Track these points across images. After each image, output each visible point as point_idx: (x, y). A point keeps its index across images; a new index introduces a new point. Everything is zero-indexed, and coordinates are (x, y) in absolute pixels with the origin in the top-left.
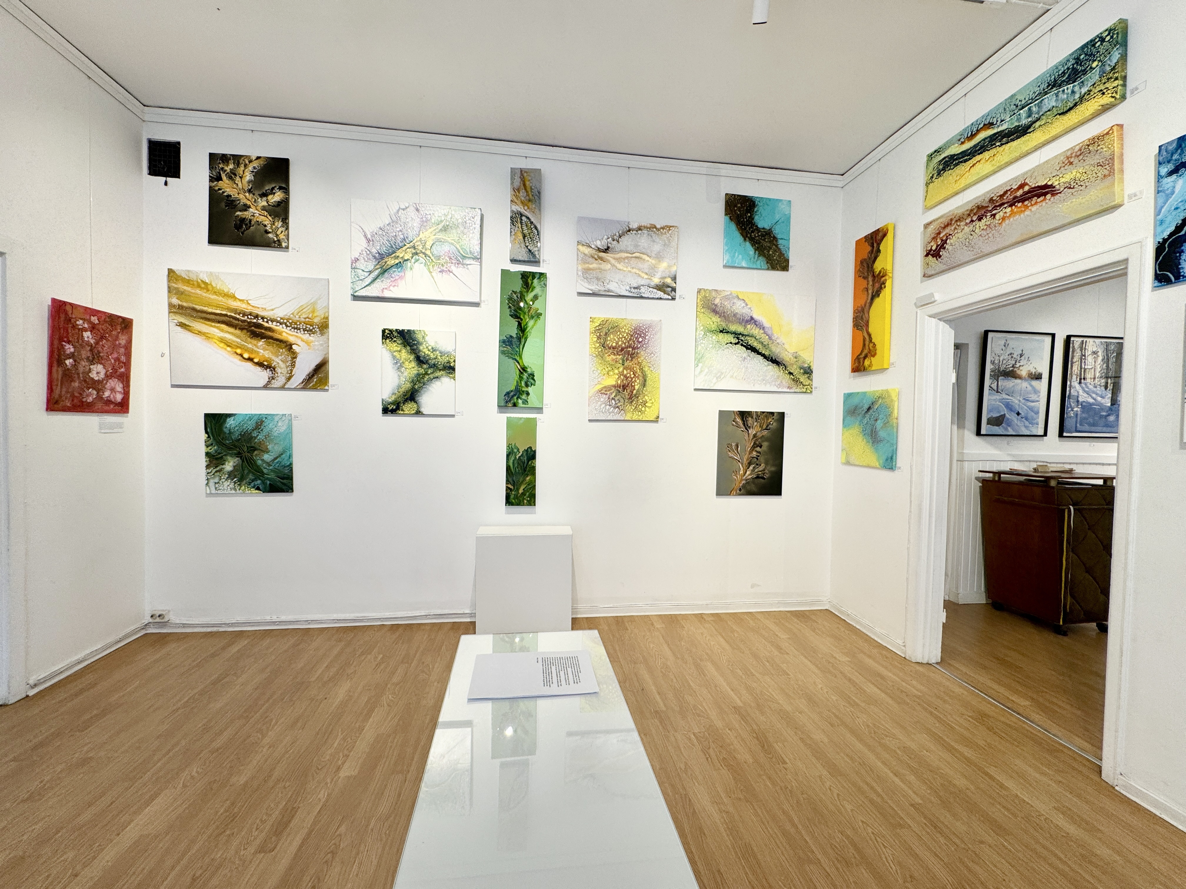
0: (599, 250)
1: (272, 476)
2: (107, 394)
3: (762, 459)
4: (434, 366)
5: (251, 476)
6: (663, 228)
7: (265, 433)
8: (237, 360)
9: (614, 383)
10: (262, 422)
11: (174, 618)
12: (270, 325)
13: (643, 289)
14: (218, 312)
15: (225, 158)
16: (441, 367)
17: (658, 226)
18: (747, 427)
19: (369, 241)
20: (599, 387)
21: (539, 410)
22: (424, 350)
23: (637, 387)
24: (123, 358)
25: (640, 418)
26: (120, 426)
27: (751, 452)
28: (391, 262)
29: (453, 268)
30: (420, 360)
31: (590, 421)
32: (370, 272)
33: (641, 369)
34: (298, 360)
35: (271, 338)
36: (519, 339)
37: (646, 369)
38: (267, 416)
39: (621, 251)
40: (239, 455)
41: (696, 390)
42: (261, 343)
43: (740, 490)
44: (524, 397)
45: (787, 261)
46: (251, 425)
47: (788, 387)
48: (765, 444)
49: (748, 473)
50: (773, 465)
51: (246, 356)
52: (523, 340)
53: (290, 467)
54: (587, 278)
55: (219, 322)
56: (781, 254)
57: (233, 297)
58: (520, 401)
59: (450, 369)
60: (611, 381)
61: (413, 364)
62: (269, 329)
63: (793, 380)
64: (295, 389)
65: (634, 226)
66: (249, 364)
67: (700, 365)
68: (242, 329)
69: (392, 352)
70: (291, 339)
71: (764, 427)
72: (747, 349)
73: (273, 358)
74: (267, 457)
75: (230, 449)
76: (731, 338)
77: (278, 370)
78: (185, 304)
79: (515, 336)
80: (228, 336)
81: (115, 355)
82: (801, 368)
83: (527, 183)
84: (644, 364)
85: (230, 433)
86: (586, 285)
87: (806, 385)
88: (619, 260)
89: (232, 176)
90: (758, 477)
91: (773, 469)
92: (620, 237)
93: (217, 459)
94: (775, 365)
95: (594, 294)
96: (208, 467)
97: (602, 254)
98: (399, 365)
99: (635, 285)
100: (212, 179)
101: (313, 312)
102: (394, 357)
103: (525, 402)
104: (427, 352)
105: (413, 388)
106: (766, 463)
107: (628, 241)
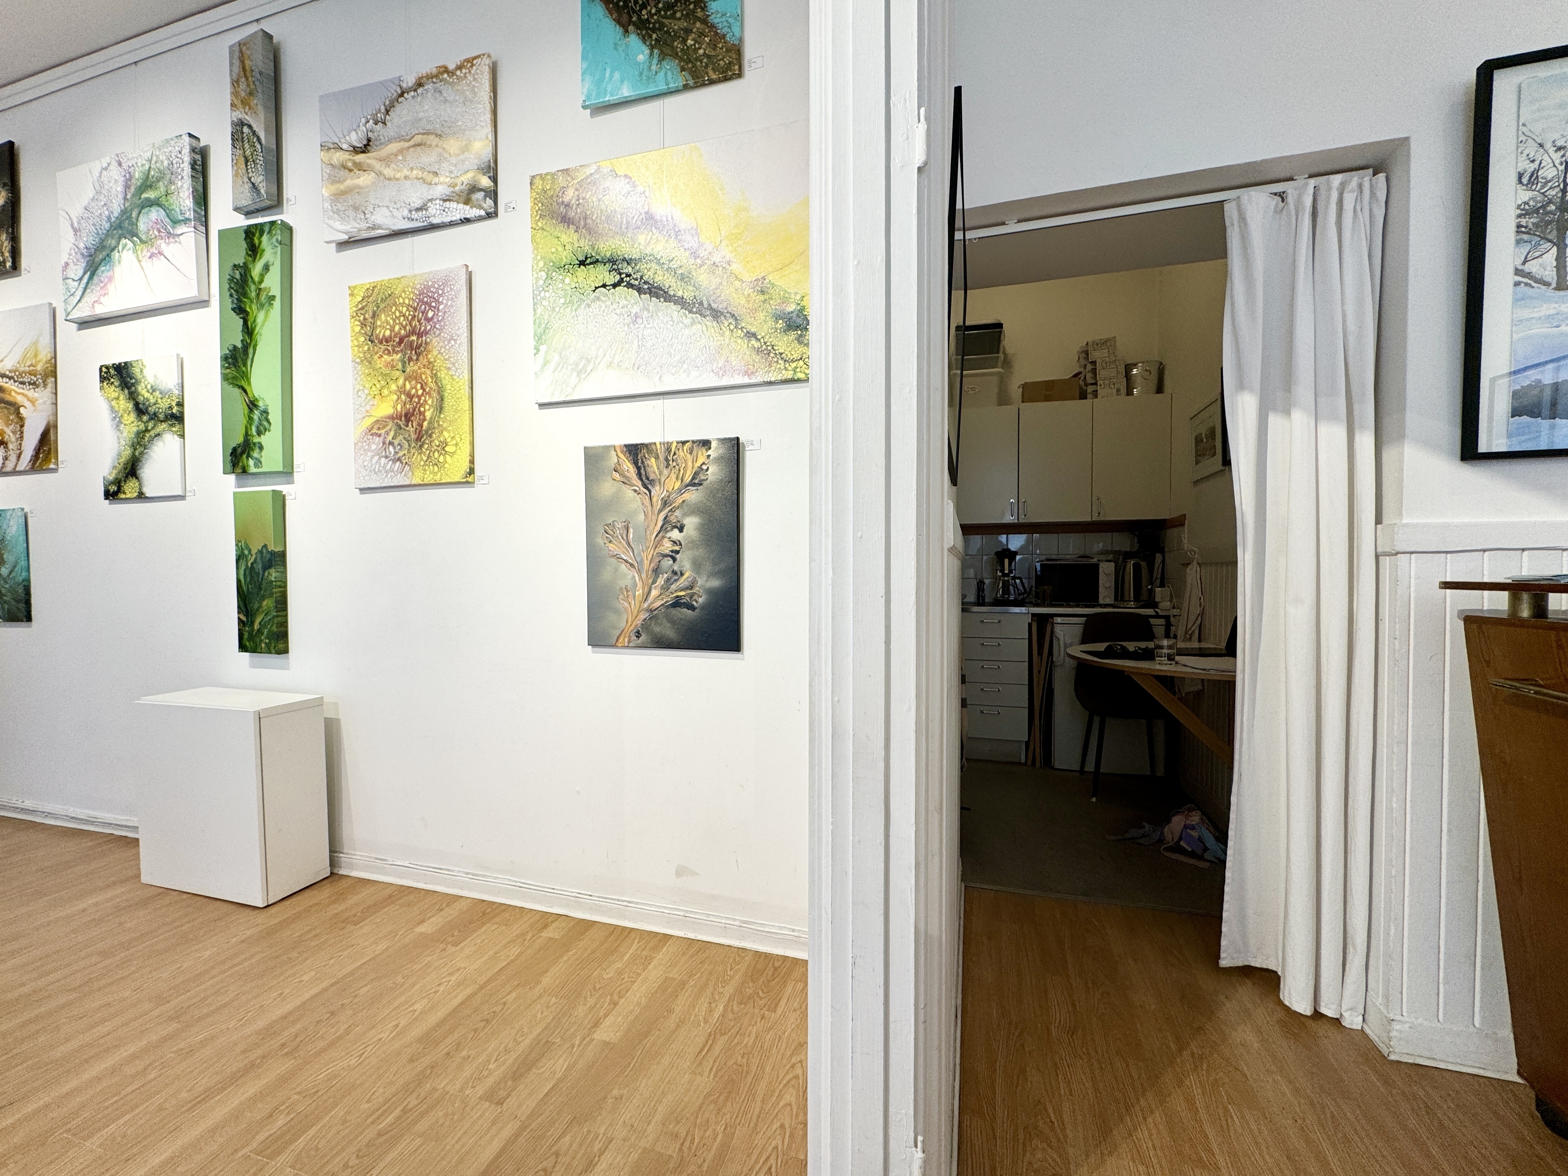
0: (356, 150)
1: (10, 597)
3: (685, 561)
4: (154, 417)
6: (459, 68)
7: (2, 537)
9: (390, 411)
12: (1, 382)
13: (433, 209)
16: (162, 416)
17: (451, 67)
18: (647, 482)
19: (76, 231)
20: (369, 422)
21: (289, 476)
22: (143, 392)
23: (428, 415)
25: (437, 478)
27: (658, 544)
28: (99, 257)
29: (164, 247)
30: (140, 410)
31: (363, 490)
32: (81, 279)
33: (435, 376)
34: (25, 429)
35: (3, 401)
36: (246, 348)
37: (442, 374)
38: (2, 513)
39: (390, 141)
41: (542, 406)
43: (638, 635)
44: (255, 454)
45: (737, 51)
47: (746, 373)
48: (691, 522)
49: (654, 593)
50: (712, 575)
52: (251, 351)
53: (28, 582)
54: (337, 212)
56: (718, 37)
58: (251, 462)
59: (179, 418)
60: (386, 408)
61: (132, 417)
62: (1, 389)
63: (758, 351)
64: (25, 472)
65: (410, 81)
67: (543, 348)
69: (110, 400)
70: (20, 399)
71: (688, 479)
72: (640, 290)
73: (5, 429)
74: (4, 570)
76: (603, 275)
77: (11, 446)
79: (239, 345)
83: (247, 62)
84: (438, 363)
86: (338, 225)
87: (793, 361)
88: (386, 160)
90: (677, 603)
91: (715, 583)
92: (387, 112)
94: (709, 322)
95: (354, 242)
97: (360, 157)
98: (118, 420)
99: (418, 203)
101: (36, 356)
102: (112, 409)
103: (258, 463)
104: (147, 395)
105: (134, 455)
106: (697, 566)
107: (402, 115)
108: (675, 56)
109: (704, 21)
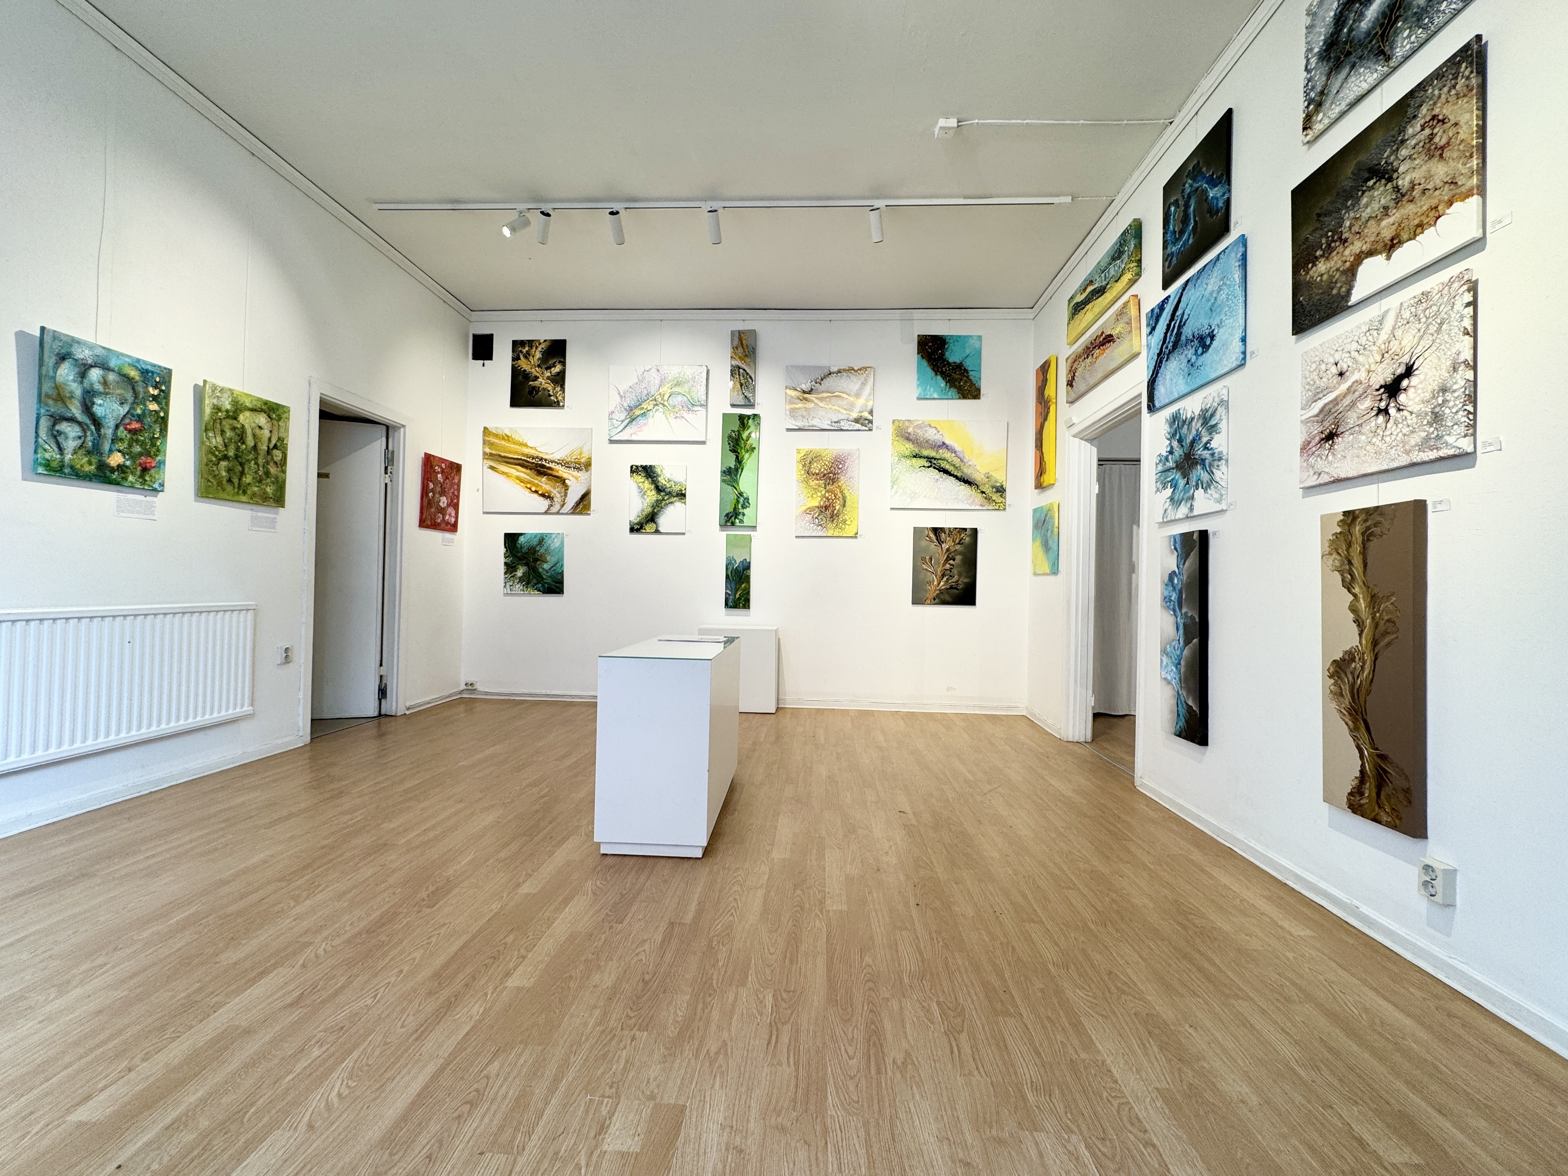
0: (804, 392)
1: (549, 581)
2: (447, 517)
3: (955, 571)
4: (670, 493)
5: (535, 581)
6: (860, 370)
7: (545, 547)
8: (527, 492)
9: (817, 504)
10: (543, 539)
11: (479, 687)
12: (550, 465)
13: (842, 423)
14: (516, 457)
15: (522, 343)
16: (674, 494)
17: (856, 368)
18: (940, 542)
19: (621, 397)
20: (805, 508)
21: (754, 528)
22: (662, 481)
23: (837, 508)
24: (456, 493)
25: (841, 534)
26: (452, 541)
27: (944, 565)
28: (638, 412)
29: (685, 414)
30: (659, 489)
31: (797, 537)
32: (623, 421)
33: (841, 492)
34: (569, 491)
35: (551, 475)
36: (737, 470)
37: (845, 492)
38: (547, 535)
39: (823, 392)
40: (527, 564)
41: (892, 509)
42: (544, 479)
43: (934, 599)
44: (740, 517)
45: (979, 390)
46: (535, 542)
47: (981, 505)
48: (958, 558)
49: (942, 583)
50: (967, 577)
51: (533, 489)
52: (740, 470)
53: (562, 574)
54: (793, 416)
55: (516, 464)
56: (972, 384)
57: (526, 445)
58: (737, 521)
59: (682, 495)
60: (816, 502)
61: (654, 492)
62: (550, 468)
63: (986, 498)
64: (567, 514)
65: (835, 369)
66: (535, 495)
67: (895, 487)
68: (531, 469)
69: (638, 483)
70: (565, 475)
71: (957, 541)
72: (940, 471)
73: (552, 490)
74: (546, 566)
75: (520, 559)
76: (924, 462)
77: (555, 499)
78: (494, 452)
79: (733, 467)
80: (522, 475)
81: (452, 490)
82: (993, 487)
83: (744, 342)
84: (843, 487)
85: (521, 548)
86: (793, 422)
87: (999, 503)
88: (821, 399)
89: (527, 356)
90: (951, 588)
91: (966, 580)
92: (822, 380)
93: (512, 567)
94: (967, 485)
95: (800, 430)
96: (505, 573)
97: (806, 396)
98: (643, 493)
99: (836, 420)
100: (514, 359)
101: (581, 454)
102: (639, 487)
103: (741, 521)
104: (664, 483)
105: (653, 511)
106: (960, 575)
107: (829, 382)
108: (956, 387)
109: (968, 377)
